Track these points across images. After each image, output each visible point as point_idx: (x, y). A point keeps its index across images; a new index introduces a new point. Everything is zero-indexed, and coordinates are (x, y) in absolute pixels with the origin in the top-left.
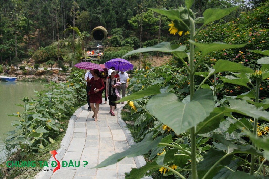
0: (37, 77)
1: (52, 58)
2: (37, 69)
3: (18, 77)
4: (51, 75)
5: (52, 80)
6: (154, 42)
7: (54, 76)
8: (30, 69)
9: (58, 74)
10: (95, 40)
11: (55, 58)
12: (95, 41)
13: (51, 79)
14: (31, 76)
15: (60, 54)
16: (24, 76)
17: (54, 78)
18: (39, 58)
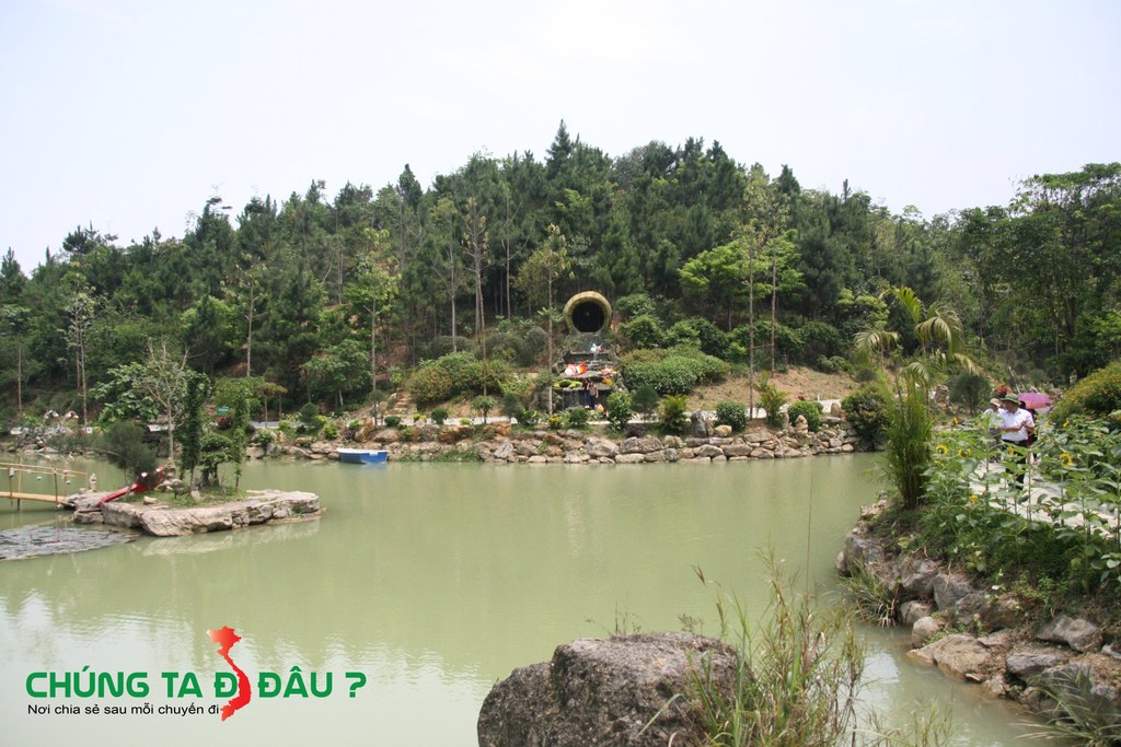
0: (447, 446)
1: (466, 389)
2: (441, 423)
3: (387, 449)
4: (490, 438)
5: (496, 453)
6: (757, 330)
7: (500, 443)
8: (421, 424)
9: (512, 436)
10: (579, 333)
11: (472, 388)
12: (580, 335)
13: (492, 451)
14: (425, 446)
15: (491, 376)
16: (405, 445)
17: (500, 448)
18: (429, 391)
